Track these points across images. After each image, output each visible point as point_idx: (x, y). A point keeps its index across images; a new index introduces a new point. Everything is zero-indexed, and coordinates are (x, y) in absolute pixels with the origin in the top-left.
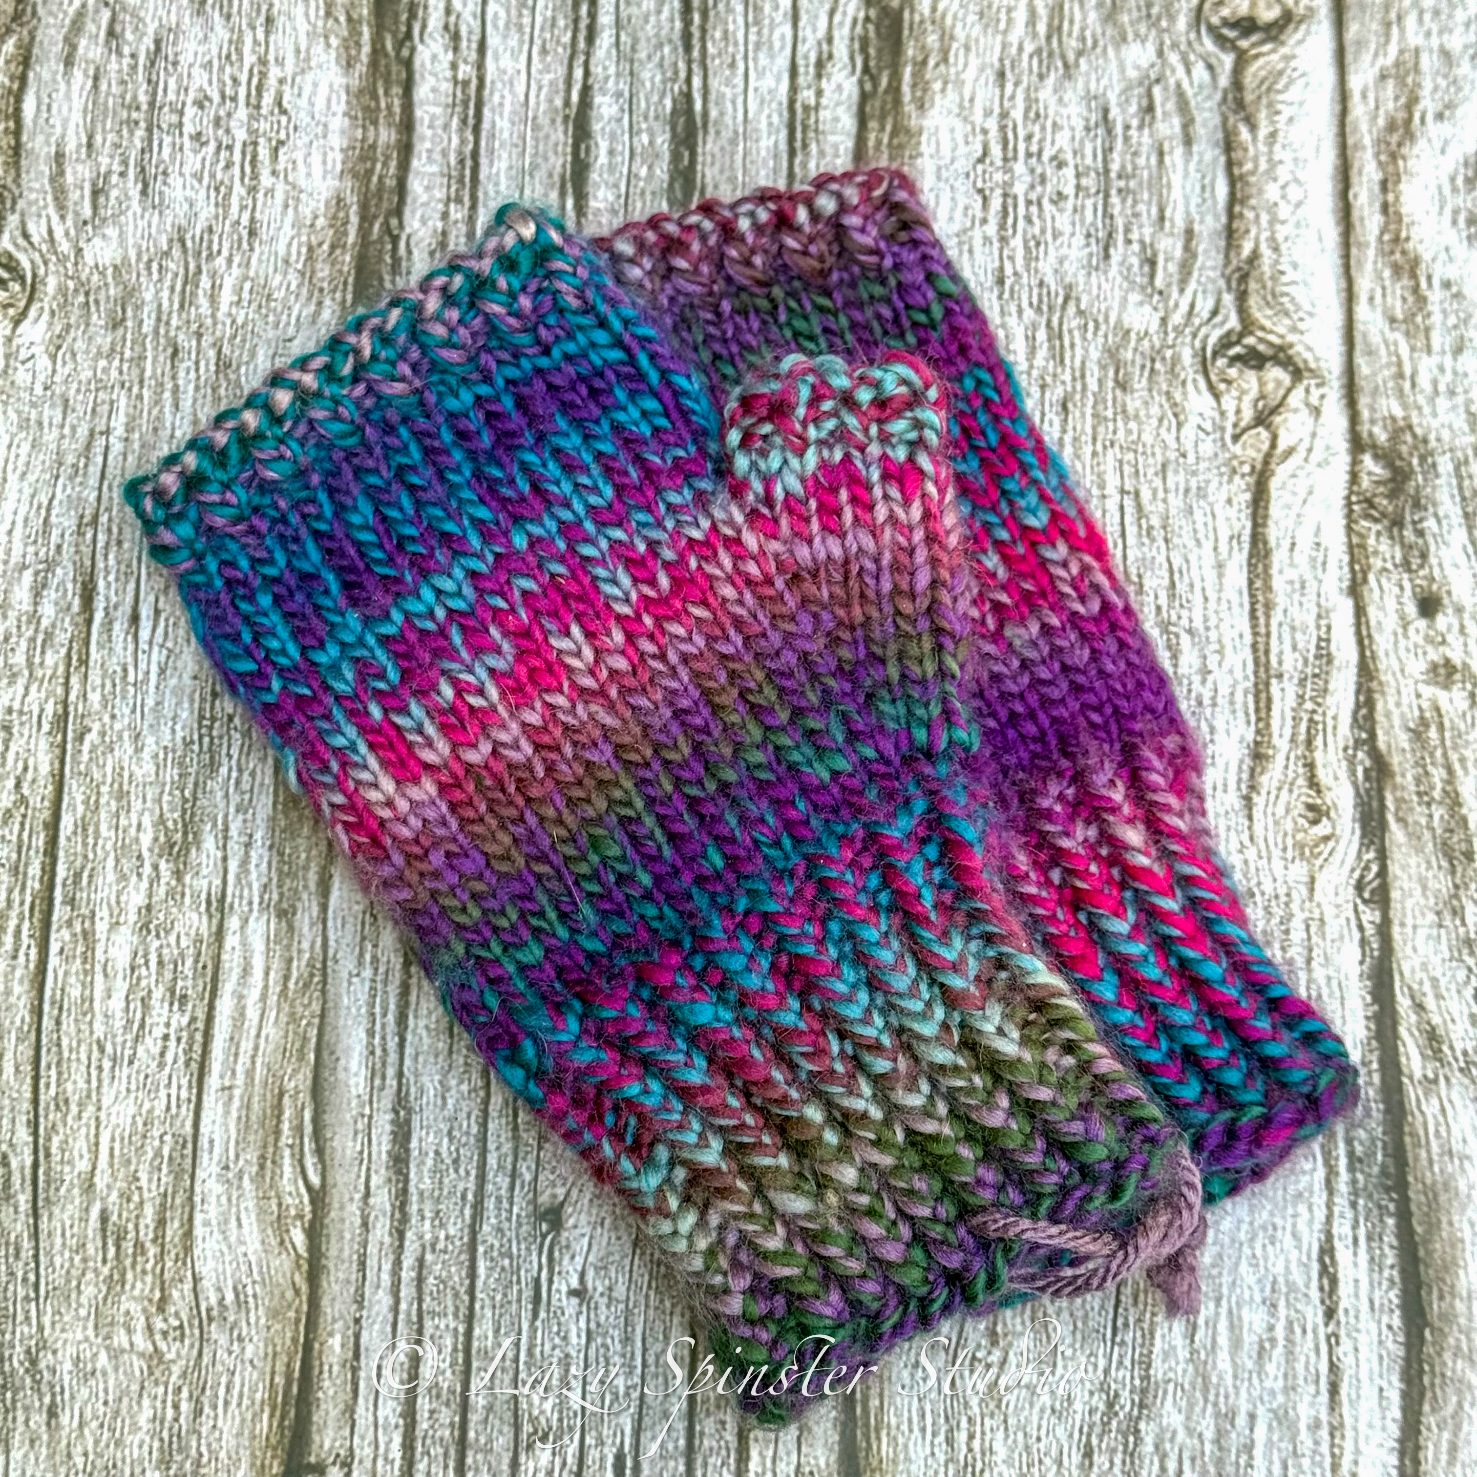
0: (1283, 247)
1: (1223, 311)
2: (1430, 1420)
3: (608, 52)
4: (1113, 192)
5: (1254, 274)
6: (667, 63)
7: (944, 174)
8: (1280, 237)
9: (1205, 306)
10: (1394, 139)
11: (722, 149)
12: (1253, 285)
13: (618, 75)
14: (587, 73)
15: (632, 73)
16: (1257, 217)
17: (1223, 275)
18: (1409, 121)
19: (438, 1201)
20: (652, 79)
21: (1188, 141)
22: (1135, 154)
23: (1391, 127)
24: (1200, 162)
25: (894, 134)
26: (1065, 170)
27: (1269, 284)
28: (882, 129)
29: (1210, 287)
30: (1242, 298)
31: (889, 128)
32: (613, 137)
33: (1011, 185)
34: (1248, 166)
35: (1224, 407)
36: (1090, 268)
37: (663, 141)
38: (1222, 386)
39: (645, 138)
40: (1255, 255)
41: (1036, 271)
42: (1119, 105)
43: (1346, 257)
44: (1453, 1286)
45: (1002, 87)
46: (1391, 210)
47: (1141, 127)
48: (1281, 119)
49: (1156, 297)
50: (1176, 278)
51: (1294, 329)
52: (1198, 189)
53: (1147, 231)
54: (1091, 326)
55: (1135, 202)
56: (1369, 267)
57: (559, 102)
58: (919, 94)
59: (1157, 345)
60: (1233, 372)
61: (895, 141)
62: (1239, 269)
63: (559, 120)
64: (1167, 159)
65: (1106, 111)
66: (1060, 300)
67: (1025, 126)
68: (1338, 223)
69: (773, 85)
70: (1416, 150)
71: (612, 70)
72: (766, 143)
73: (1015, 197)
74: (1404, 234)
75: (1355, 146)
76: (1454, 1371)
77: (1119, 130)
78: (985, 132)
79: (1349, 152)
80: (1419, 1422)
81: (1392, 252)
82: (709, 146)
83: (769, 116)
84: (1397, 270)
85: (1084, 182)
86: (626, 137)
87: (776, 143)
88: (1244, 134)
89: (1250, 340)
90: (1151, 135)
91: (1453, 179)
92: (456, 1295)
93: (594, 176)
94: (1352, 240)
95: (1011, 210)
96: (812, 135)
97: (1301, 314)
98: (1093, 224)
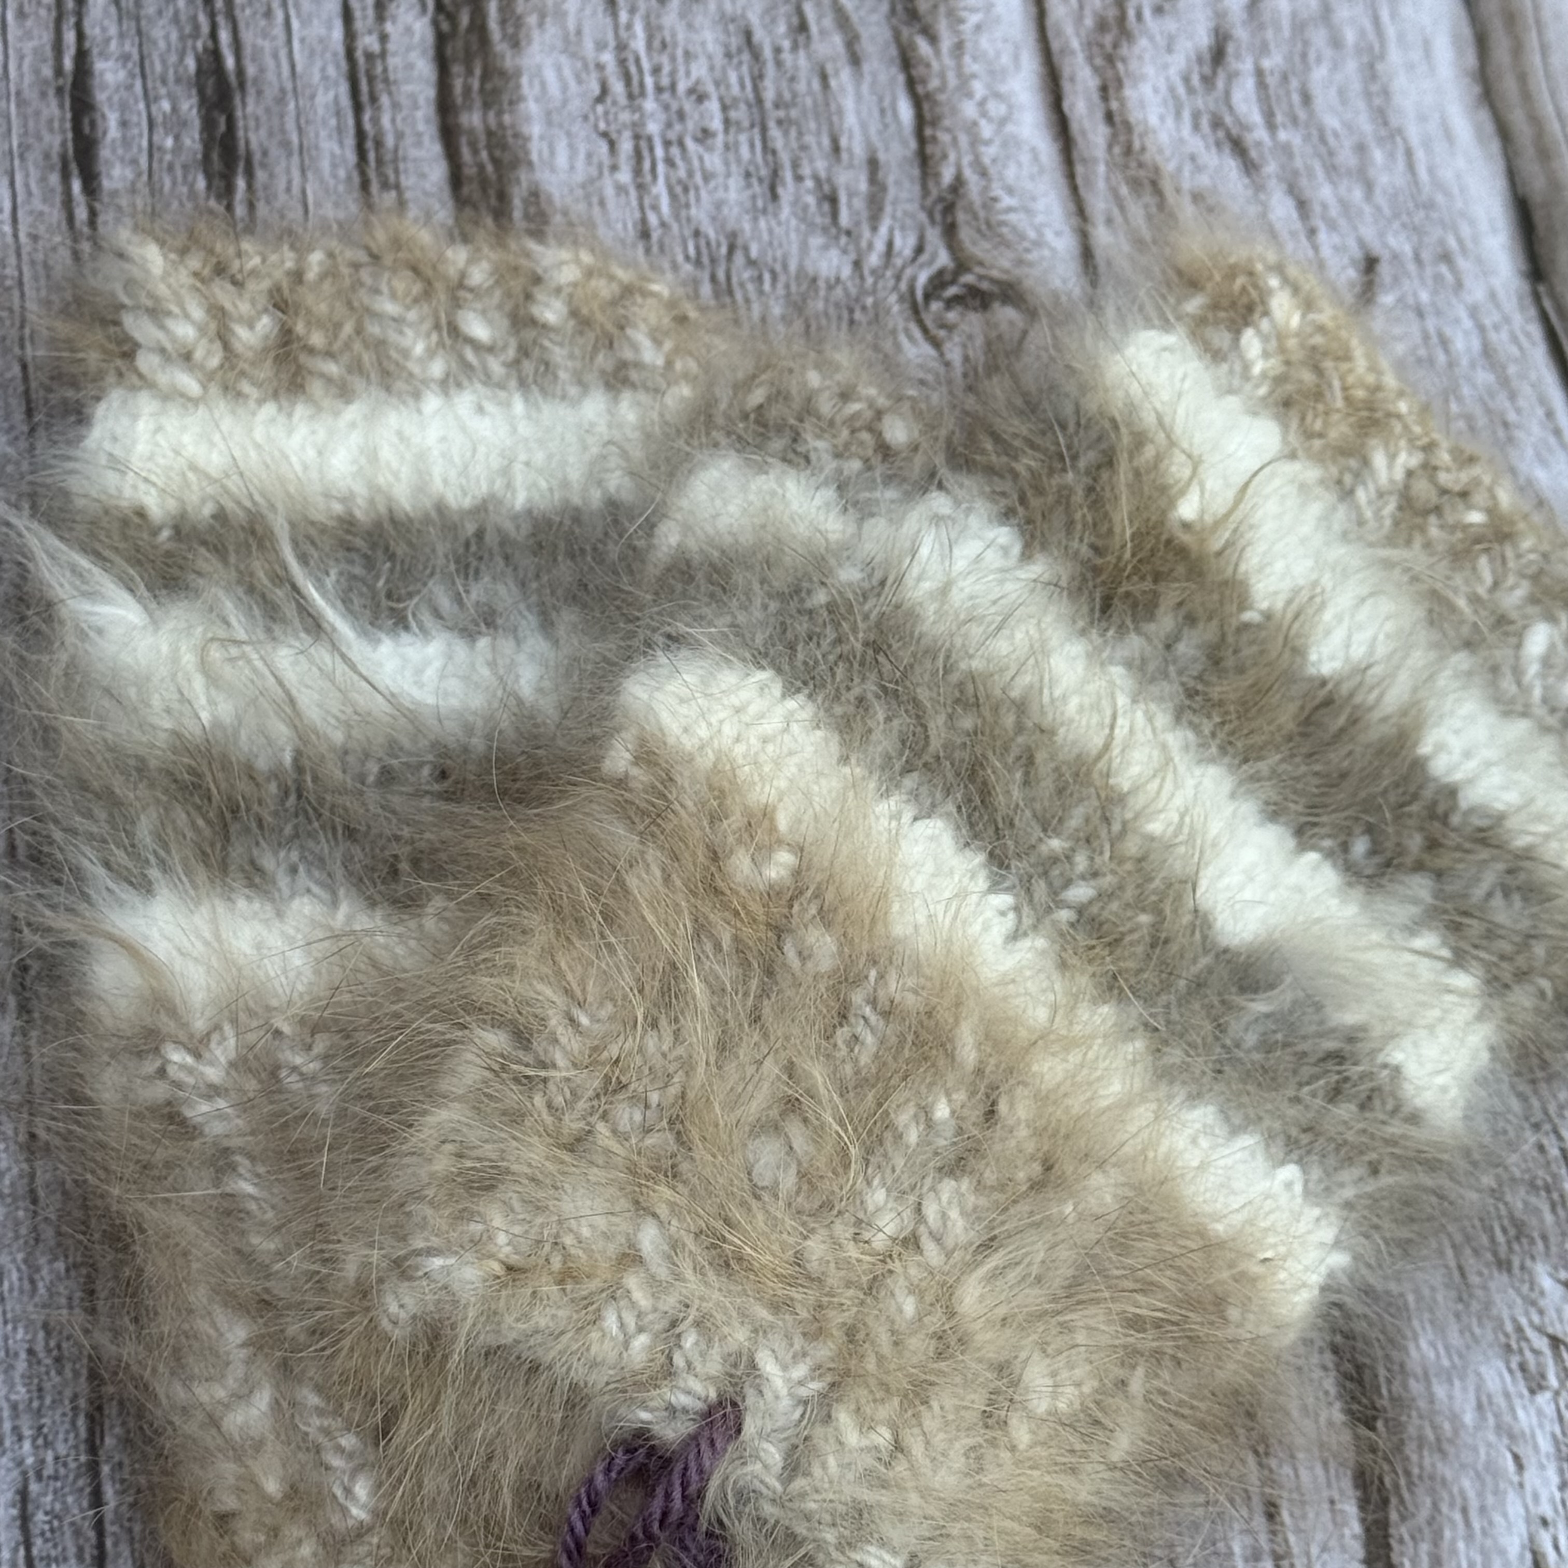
0: (992, 171)
1: (929, 249)
2: (1400, 1530)
3: (106, 12)
4: (772, 124)
5: (960, 204)
6: (183, 17)
7: (555, 118)
8: (986, 160)
9: (905, 244)
10: (1108, 39)
11: (268, 110)
12: (961, 216)
13: (122, 36)
14: (81, 36)
15: (139, 32)
16: (955, 140)
17: (923, 207)
18: (1122, 19)
19: (39, 1413)
20: (167, 37)
21: (855, 60)
22: (793, 79)
23: (1102, 26)
24: (874, 83)
25: (485, 77)
26: (707, 104)
27: (982, 214)
28: (469, 72)
29: (909, 222)
30: (950, 231)
31: (478, 72)
32: (124, 107)
33: (643, 125)
34: (934, 83)
35: (949, 356)
36: (756, 213)
37: (189, 106)
38: (942, 333)
39: (166, 106)
40: (958, 184)
41: (689, 220)
42: (765, 26)
43: (1071, 176)
44: (1402, 1365)
45: (615, 15)
46: (1117, 119)
47: (795, 48)
48: (967, 27)
49: (843, 240)
50: (865, 214)
51: (1020, 262)
52: (876, 113)
53: (821, 165)
54: (767, 277)
55: (800, 134)
56: (1101, 184)
57: (47, 71)
58: (510, 30)
59: (853, 291)
60: (952, 316)
61: (488, 86)
62: (941, 199)
63: (51, 92)
64: (833, 83)
65: (748, 35)
66: (724, 250)
67: (650, 58)
68: (1055, 139)
69: (323, 32)
70: (1136, 50)
71: (113, 30)
72: (324, 99)
73: (650, 139)
74: (1137, 145)
75: (1062, 51)
76: (1421, 1467)
77: (768, 53)
78: (600, 67)
79: (1056, 58)
80: (1387, 1536)
81: (1126, 167)
82: (250, 108)
83: (323, 70)
84: (1135, 184)
85: (733, 114)
86: (142, 106)
87: (336, 98)
88: (923, 46)
89: (968, 278)
90: (809, 57)
91: (1186, 80)
92: (77, 1533)
93: (104, 153)
94: (1075, 155)
95: (646, 153)
96: (380, 86)
97: (1026, 244)
98: (752, 161)
